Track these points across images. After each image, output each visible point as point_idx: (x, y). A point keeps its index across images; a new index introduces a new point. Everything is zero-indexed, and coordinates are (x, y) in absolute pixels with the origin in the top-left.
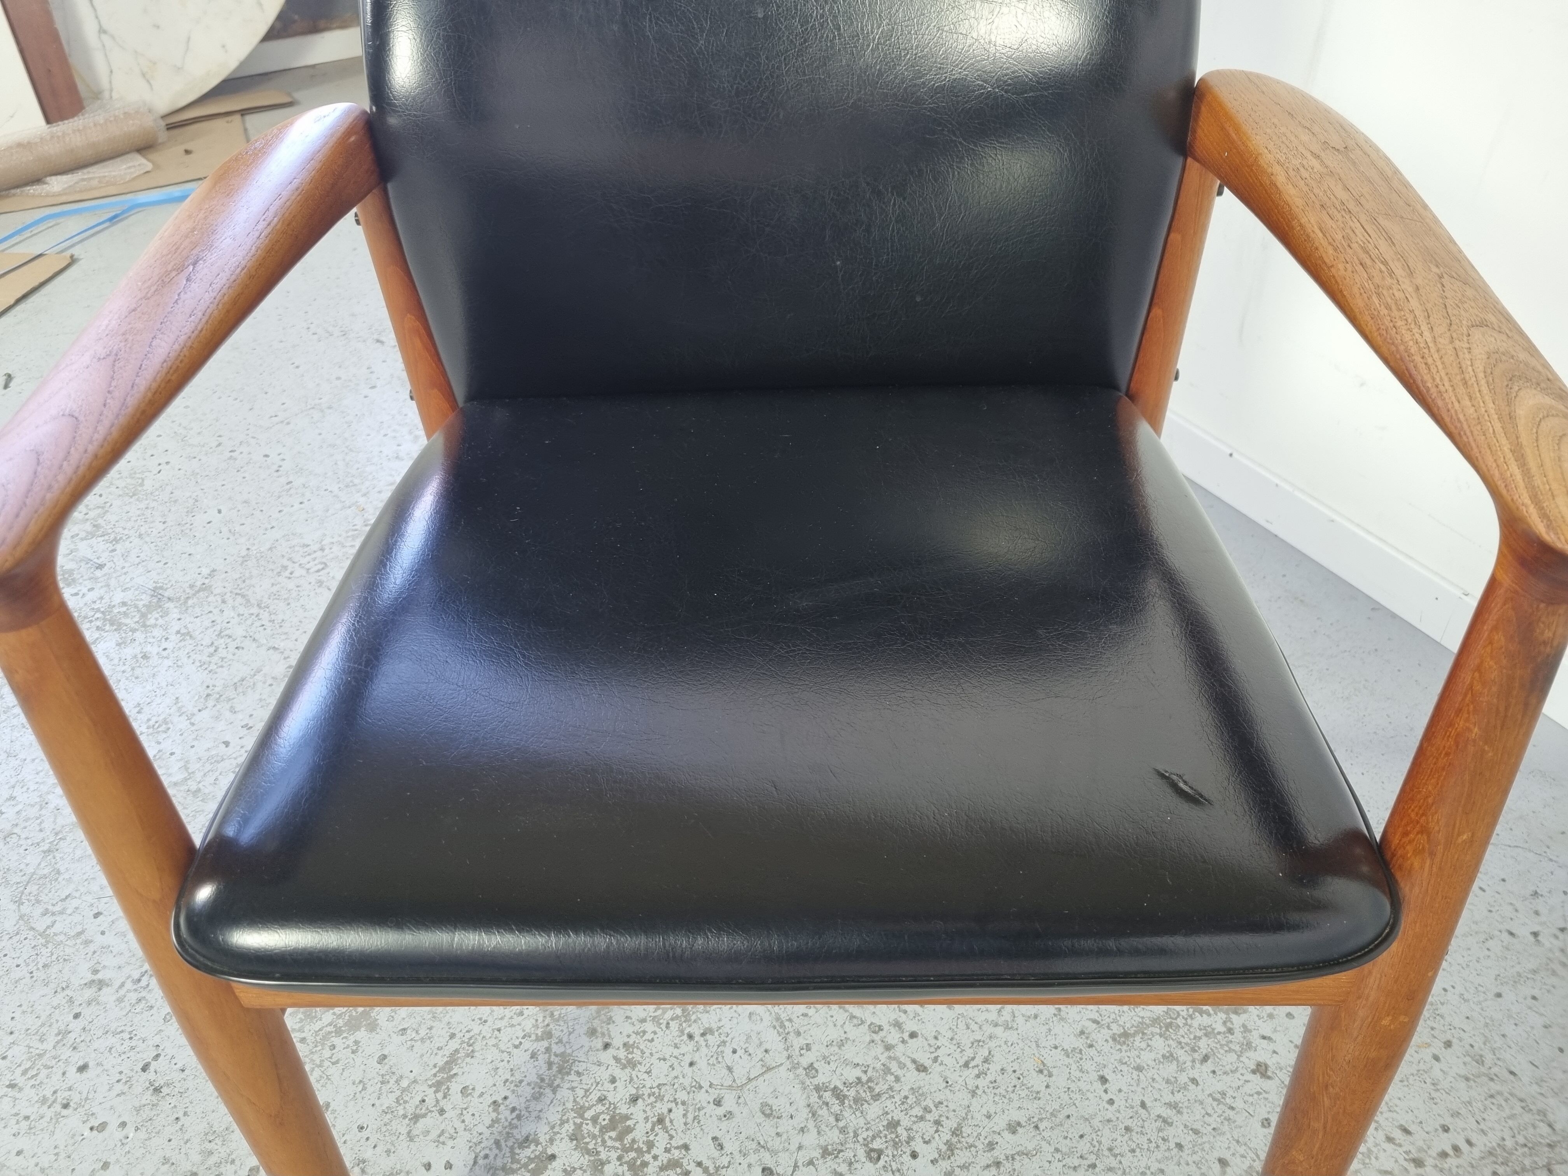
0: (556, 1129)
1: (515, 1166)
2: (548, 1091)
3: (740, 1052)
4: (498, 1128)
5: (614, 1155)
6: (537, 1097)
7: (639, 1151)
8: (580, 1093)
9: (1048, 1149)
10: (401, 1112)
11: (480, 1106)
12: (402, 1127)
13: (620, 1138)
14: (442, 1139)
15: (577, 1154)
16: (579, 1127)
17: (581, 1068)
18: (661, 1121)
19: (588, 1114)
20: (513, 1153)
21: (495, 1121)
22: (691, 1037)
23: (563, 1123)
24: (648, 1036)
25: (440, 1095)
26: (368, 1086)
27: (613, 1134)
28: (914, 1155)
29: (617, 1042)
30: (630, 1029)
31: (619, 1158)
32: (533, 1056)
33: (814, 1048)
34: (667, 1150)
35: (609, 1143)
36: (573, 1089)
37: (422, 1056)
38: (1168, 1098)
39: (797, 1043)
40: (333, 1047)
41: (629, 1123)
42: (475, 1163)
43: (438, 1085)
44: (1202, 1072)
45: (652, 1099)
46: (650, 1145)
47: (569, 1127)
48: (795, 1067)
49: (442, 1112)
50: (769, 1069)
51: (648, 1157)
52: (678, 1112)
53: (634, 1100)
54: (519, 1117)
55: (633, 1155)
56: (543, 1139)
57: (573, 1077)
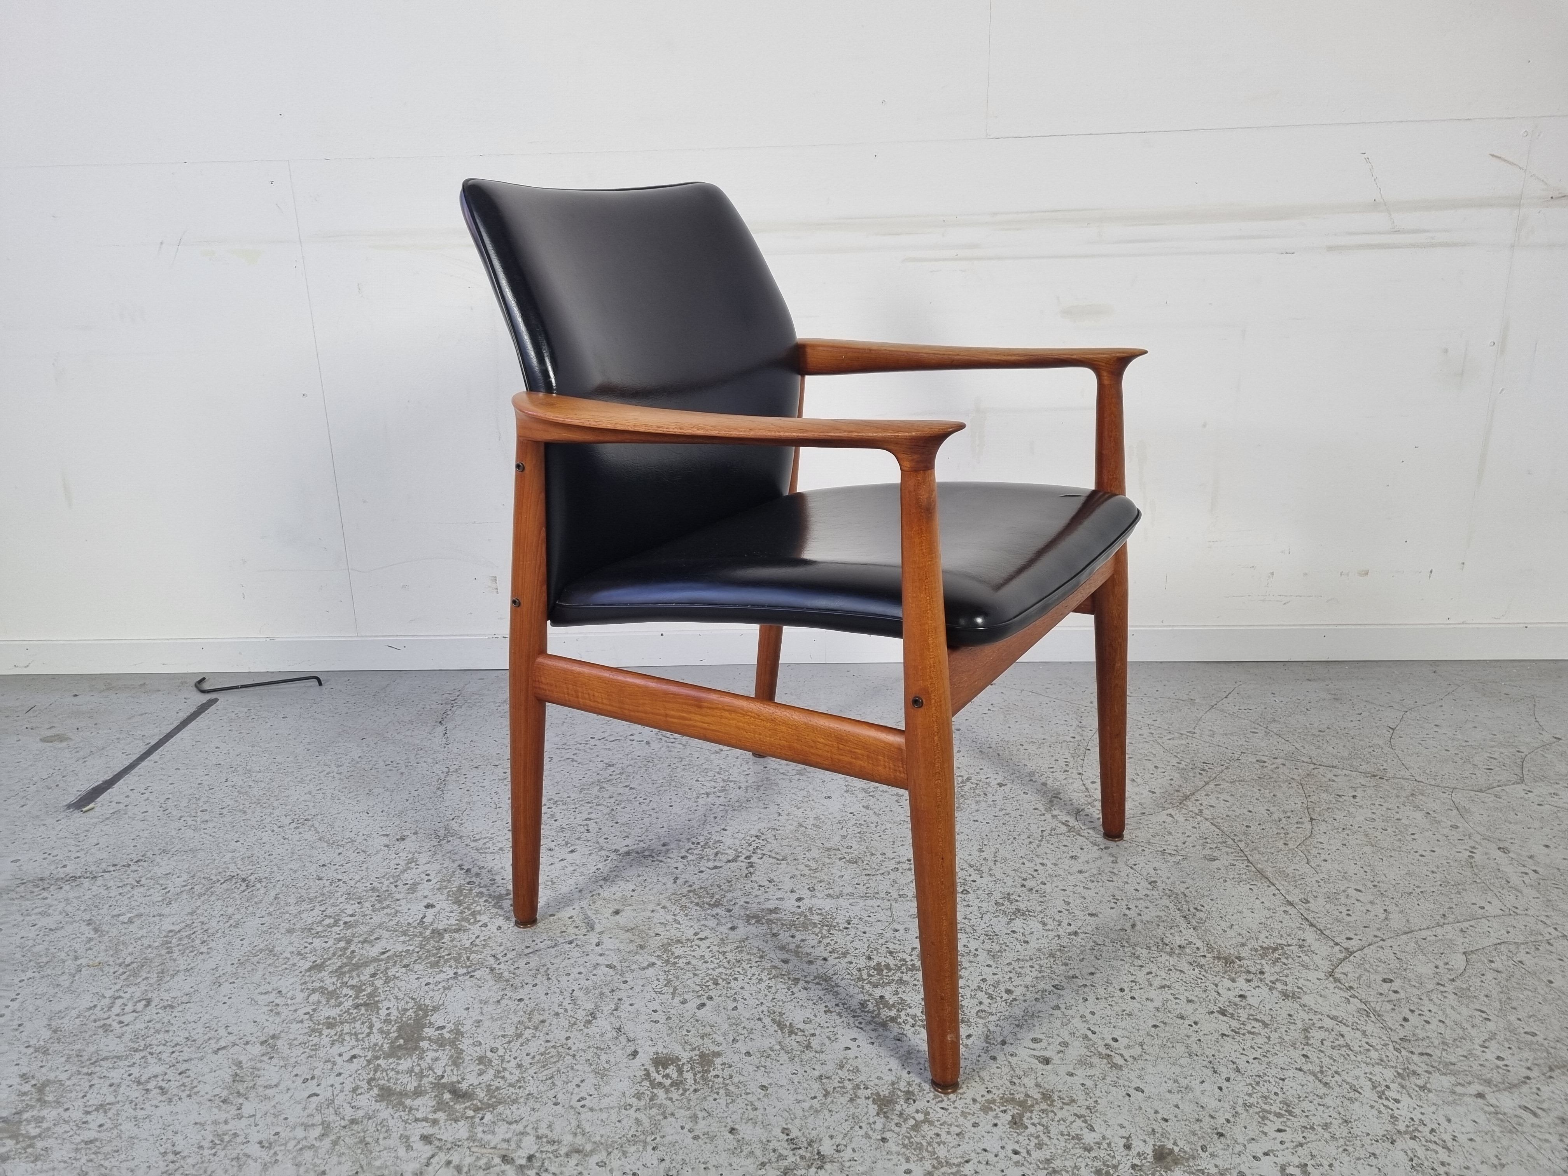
0: (865, 991)
1: (876, 1013)
2: (836, 989)
3: (871, 915)
4: (844, 1014)
5: (899, 974)
6: (837, 994)
7: (902, 965)
8: (849, 976)
9: (998, 846)
10: (798, 1053)
11: (822, 1018)
12: (809, 1054)
13: (890, 969)
14: (833, 1039)
15: (888, 988)
16: (870, 982)
17: (831, 972)
18: (891, 953)
19: (865, 977)
20: (868, 1012)
21: (839, 1014)
22: (846, 928)
23: (863, 987)
24: (832, 943)
25: (800, 1033)
26: (763, 1064)
27: (885, 971)
28: (974, 881)
29: (826, 955)
30: (822, 948)
31: (902, 973)
32: (806, 989)
33: (889, 891)
34: (911, 955)
35: (890, 974)
36: (843, 979)
37: (763, 1036)
38: (997, 810)
39: (882, 895)
40: (717, 1076)
41: (883, 964)
42: (861, 1028)
43: (791, 1033)
44: (990, 798)
45: (875, 952)
46: (904, 960)
47: (867, 987)
48: (896, 901)
49: (813, 1035)
50: (891, 909)
51: (910, 963)
52: (891, 946)
53: (869, 958)
54: (844, 1004)
55: (904, 968)
56: (867, 997)
57: (835, 977)
